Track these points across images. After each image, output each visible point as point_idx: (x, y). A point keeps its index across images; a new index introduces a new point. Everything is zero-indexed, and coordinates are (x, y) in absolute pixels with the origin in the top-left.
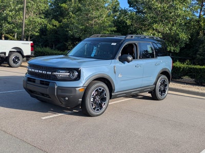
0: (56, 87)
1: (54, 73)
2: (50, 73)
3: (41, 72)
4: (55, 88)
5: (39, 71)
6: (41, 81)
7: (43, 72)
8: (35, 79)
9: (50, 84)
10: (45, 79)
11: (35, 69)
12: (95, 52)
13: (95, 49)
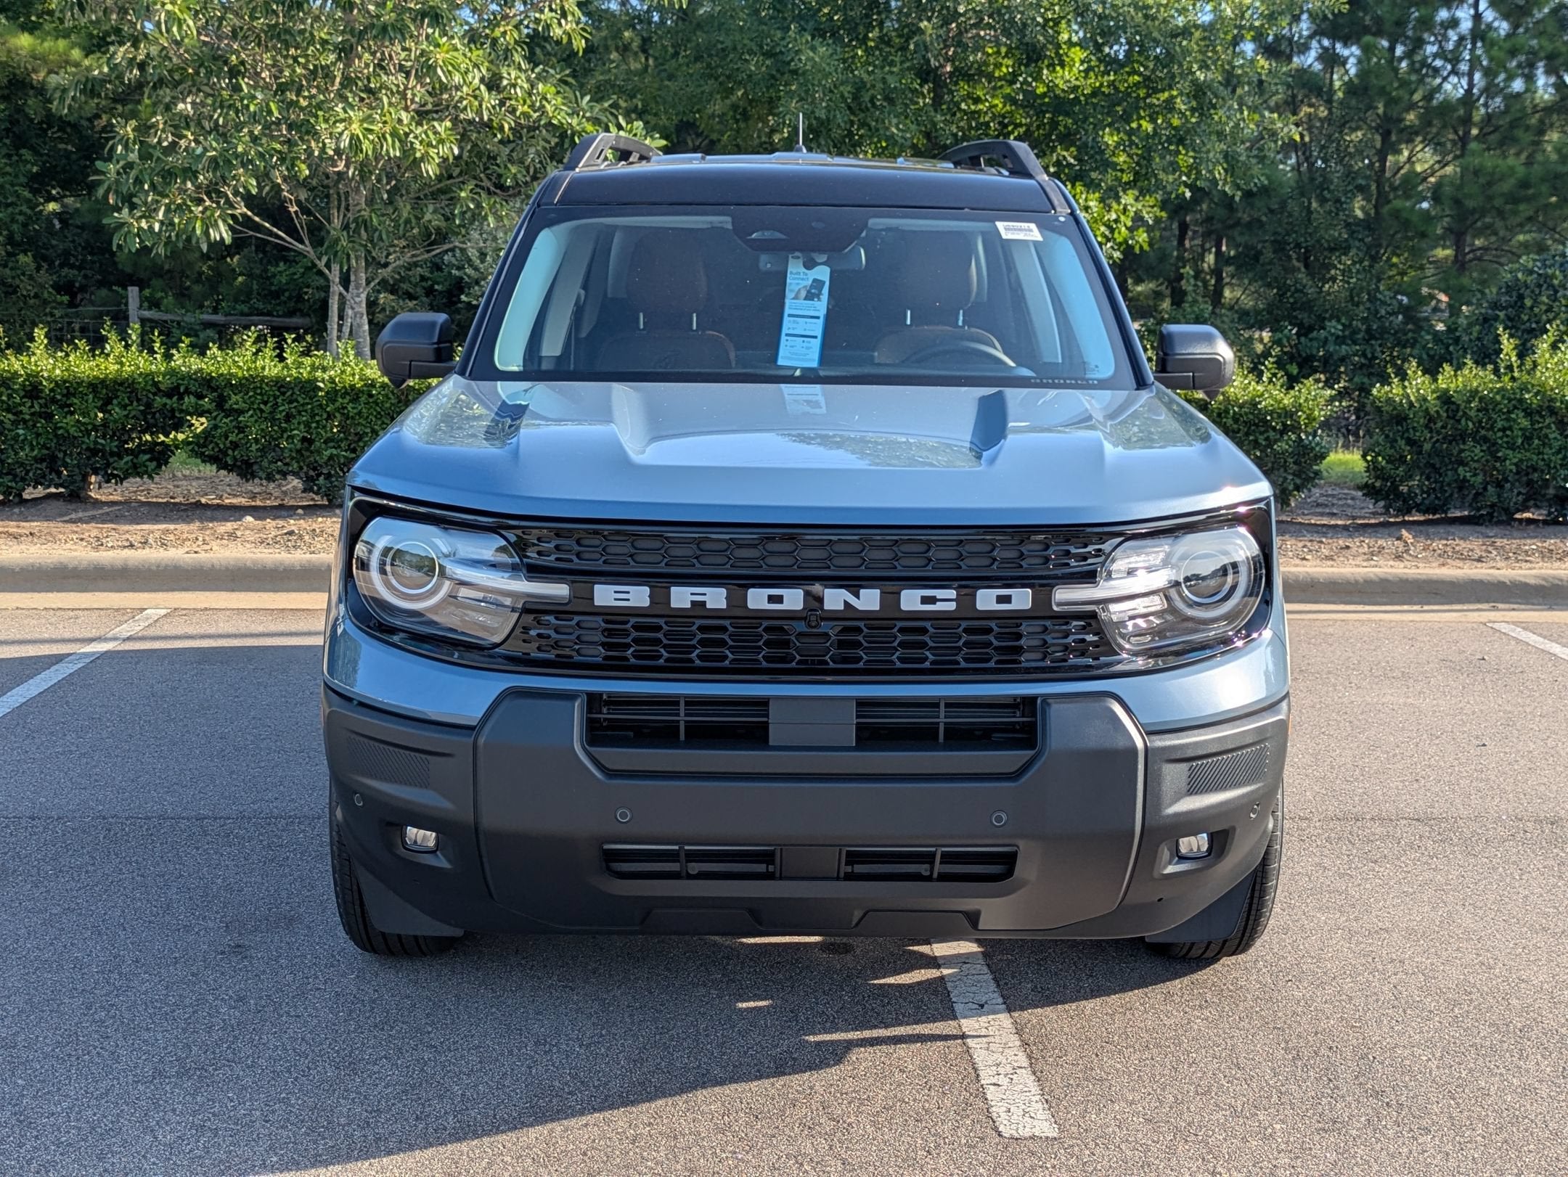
0: (1140, 745)
6: (862, 703)
10: (944, 673)
12: (818, 318)
13: (809, 292)
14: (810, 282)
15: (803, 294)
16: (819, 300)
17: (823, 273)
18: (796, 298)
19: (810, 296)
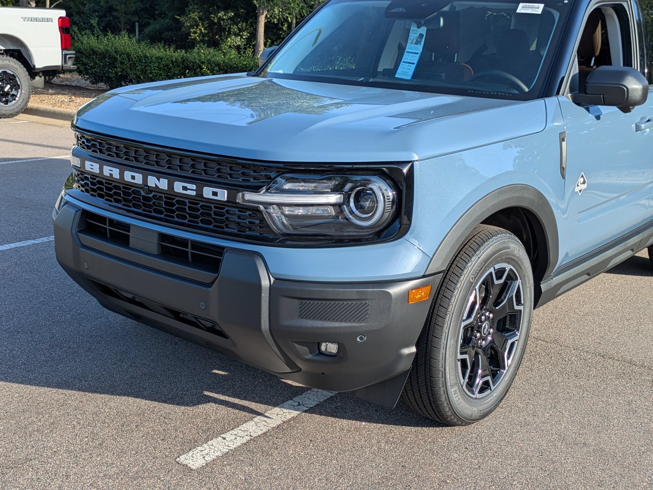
0: (265, 283)
1: (250, 196)
2: (223, 195)
3: (163, 184)
4: (259, 286)
5: (152, 181)
6: (163, 237)
7: (178, 187)
8: (127, 227)
9: (227, 260)
10: (192, 227)
11: (123, 167)
12: (417, 54)
13: (417, 40)
14: (418, 35)
15: (415, 41)
16: (420, 45)
17: (423, 30)
18: (411, 43)
19: (417, 43)
